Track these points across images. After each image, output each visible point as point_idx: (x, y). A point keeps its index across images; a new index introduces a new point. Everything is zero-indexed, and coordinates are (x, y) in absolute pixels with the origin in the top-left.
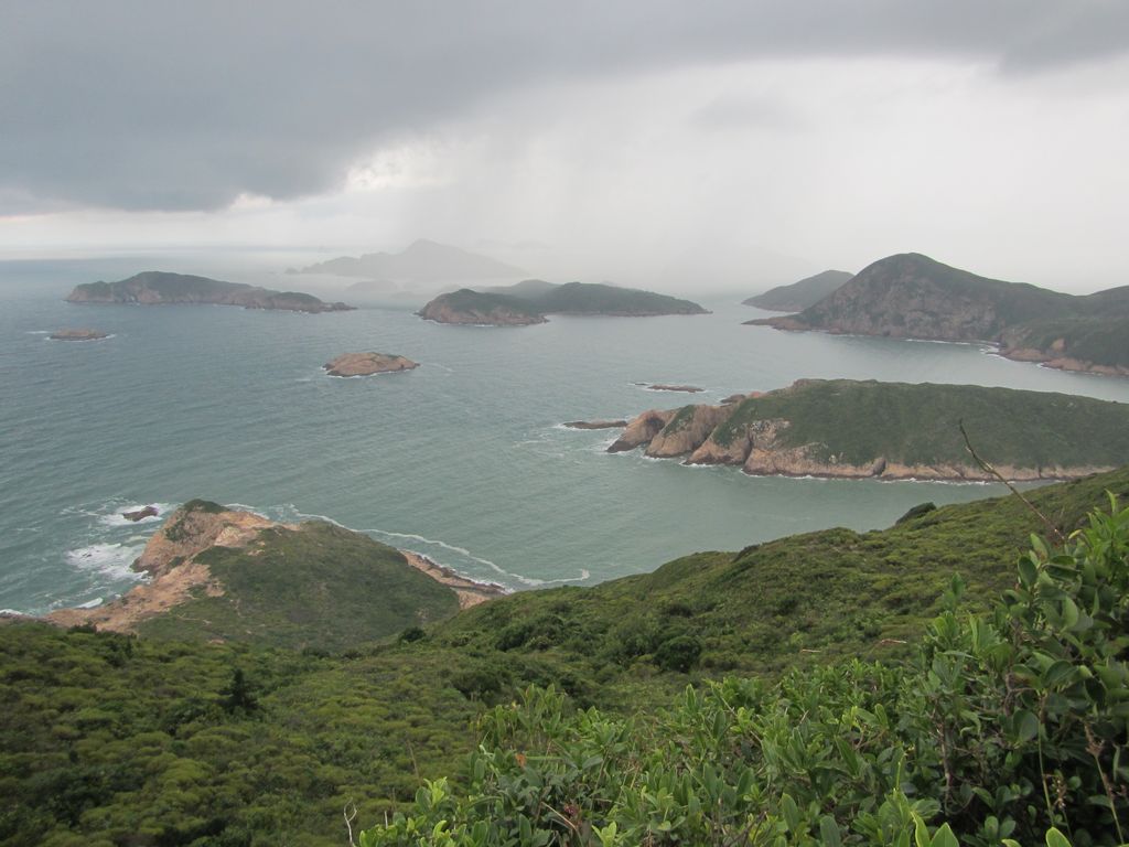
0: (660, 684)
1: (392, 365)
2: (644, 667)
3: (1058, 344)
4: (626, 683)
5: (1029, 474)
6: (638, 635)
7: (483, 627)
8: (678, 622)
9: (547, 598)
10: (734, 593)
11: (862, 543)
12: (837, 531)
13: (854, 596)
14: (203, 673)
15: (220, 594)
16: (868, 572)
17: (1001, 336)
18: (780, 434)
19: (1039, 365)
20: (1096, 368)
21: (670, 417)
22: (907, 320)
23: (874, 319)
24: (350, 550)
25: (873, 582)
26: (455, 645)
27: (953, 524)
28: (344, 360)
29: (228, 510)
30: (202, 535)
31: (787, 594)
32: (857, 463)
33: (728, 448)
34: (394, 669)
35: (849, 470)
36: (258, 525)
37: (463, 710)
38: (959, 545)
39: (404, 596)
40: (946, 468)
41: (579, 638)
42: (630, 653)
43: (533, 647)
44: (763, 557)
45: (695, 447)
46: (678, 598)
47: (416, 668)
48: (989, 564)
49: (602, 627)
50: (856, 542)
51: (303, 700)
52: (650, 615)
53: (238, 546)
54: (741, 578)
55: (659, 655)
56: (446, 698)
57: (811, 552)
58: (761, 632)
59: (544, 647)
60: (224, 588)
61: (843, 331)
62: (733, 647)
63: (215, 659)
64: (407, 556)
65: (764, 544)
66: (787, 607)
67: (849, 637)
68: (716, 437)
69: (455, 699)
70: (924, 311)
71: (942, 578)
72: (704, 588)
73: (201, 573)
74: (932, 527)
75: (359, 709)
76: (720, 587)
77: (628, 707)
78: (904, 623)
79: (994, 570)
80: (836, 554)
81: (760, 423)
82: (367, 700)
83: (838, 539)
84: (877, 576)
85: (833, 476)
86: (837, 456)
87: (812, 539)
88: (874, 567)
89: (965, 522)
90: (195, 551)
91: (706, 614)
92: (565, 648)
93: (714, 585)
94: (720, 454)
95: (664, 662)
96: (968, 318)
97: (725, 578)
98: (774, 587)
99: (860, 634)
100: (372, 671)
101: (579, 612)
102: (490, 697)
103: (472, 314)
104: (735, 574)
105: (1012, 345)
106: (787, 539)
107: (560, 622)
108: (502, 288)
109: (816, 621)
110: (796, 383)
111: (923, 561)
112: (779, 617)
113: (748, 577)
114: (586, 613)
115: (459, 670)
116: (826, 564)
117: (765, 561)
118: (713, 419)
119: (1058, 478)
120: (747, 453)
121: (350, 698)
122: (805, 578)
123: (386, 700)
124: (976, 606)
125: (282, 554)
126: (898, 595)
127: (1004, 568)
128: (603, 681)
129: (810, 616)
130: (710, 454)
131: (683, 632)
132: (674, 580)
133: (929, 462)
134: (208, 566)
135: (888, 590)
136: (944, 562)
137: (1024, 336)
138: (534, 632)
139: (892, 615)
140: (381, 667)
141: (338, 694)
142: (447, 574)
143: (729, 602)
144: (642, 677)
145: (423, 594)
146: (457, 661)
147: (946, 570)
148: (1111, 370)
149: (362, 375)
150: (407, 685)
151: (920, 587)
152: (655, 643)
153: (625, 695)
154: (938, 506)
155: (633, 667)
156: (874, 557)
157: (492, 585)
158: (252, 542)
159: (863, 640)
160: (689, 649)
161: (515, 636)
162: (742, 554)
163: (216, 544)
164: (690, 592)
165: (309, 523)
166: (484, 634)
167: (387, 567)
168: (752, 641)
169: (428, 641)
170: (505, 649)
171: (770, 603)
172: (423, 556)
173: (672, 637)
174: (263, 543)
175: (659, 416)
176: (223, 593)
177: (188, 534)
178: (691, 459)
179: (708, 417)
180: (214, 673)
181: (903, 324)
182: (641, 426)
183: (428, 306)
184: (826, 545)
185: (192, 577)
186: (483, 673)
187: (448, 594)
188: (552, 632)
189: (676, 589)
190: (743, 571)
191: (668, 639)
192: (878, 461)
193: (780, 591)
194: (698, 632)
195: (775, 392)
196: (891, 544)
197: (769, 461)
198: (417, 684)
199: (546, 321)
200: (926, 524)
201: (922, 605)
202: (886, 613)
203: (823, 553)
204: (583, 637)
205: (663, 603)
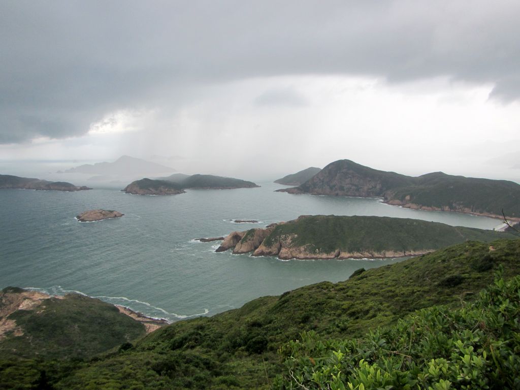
0: (250, 360)
1: (110, 215)
2: (241, 353)
3: (408, 198)
4: (233, 361)
5: (400, 254)
6: (238, 338)
7: (162, 340)
8: (256, 330)
9: (192, 323)
10: (281, 314)
11: (336, 288)
12: (325, 283)
13: (334, 312)
14: (21, 375)
15: (21, 334)
16: (340, 301)
17: (385, 194)
18: (293, 240)
19: (401, 207)
20: (424, 207)
21: (244, 235)
22: (345, 188)
23: (331, 188)
24: (90, 307)
25: (342, 305)
26: (149, 349)
27: (373, 277)
28: (87, 213)
29: (26, 291)
30: (12, 305)
31: (305, 313)
32: (328, 252)
33: (271, 248)
34: (122, 364)
35: (325, 256)
36: (42, 298)
37: (158, 381)
38: (377, 286)
39: (118, 328)
40: (366, 253)
41: (209, 341)
42: (234, 347)
43: (188, 347)
44: (293, 296)
45: (256, 248)
46: (255, 318)
47: (133, 362)
48: (391, 294)
49: (220, 335)
50: (333, 287)
51: (76, 383)
52: (242, 327)
53: (31, 309)
54: (284, 307)
55: (248, 346)
56: (149, 376)
57: (314, 293)
58: (294, 332)
59: (193, 347)
60: (24, 332)
61: (318, 194)
62: (282, 340)
63: (26, 367)
64: (119, 308)
65: (293, 291)
66: (305, 319)
67: (334, 331)
68: (264, 243)
69: (153, 376)
70: (353, 185)
71: (371, 301)
72: (267, 313)
73: (11, 324)
74: (365, 279)
75: (106, 385)
76: (274, 312)
77: (236, 372)
78: (357, 323)
79: (393, 297)
80: (325, 294)
81: (284, 236)
82: (110, 380)
83: (325, 287)
84: (344, 302)
85: (318, 259)
86: (319, 249)
87: (314, 287)
88: (341, 298)
89: (379, 276)
90: (8, 313)
91: (268, 325)
92: (203, 347)
93: (271, 311)
94: (267, 251)
95: (251, 350)
96: (371, 187)
97: (276, 307)
98: (299, 310)
99: (338, 329)
100: (110, 365)
101: (208, 329)
102: (171, 373)
103: (149, 190)
104: (280, 306)
105: (389, 198)
106: (302, 288)
107: (200, 334)
108: (164, 177)
109: (319, 325)
110: (299, 217)
111: (362, 294)
112: (302, 324)
113: (287, 306)
114: (212, 329)
115: (155, 361)
116: (321, 298)
117: (294, 298)
118: (263, 235)
119: (412, 256)
120: (279, 250)
121: (100, 380)
122: (312, 305)
123: (119, 379)
124: (387, 313)
125: (55, 311)
126: (353, 310)
127: (397, 296)
128: (222, 361)
129: (315, 323)
130: (262, 251)
131: (258, 334)
132: (251, 311)
133: (358, 251)
134: (15, 320)
135: (349, 308)
136: (372, 294)
137: (394, 194)
138: (188, 340)
139: (351, 320)
140: (115, 363)
141: (94, 379)
142: (139, 315)
143: (278, 319)
144: (241, 358)
145: (128, 327)
146: (153, 357)
147: (372, 298)
148: (430, 208)
149: (96, 220)
150: (129, 371)
151: (362, 306)
152: (246, 341)
153: (234, 367)
154: (366, 269)
155: (236, 353)
156: (341, 294)
157: (162, 320)
158: (39, 306)
159: (340, 332)
160: (262, 342)
161: (178, 343)
162: (283, 296)
163: (20, 309)
164: (260, 315)
165: (69, 295)
166: (162, 343)
167: (108, 314)
168: (291, 336)
169: (134, 349)
170: (173, 349)
171: (297, 318)
172: (127, 308)
173: (254, 337)
174: (44, 307)
175: (239, 234)
176: (23, 334)
177: (4, 305)
178: (254, 253)
179: (261, 234)
180: (27, 374)
181: (344, 190)
182: (231, 240)
183: (128, 187)
184: (320, 289)
185: (6, 327)
186: (167, 361)
187: (140, 326)
188: (196, 339)
189: (253, 314)
190: (284, 304)
191: (252, 339)
192: (337, 251)
193: (301, 312)
194: (265, 334)
195: (290, 222)
196: (348, 287)
197: (289, 253)
198: (134, 370)
199: (185, 192)
200: (362, 278)
201: (364, 315)
202: (349, 319)
203: (319, 293)
204: (211, 340)
205: (248, 321)
